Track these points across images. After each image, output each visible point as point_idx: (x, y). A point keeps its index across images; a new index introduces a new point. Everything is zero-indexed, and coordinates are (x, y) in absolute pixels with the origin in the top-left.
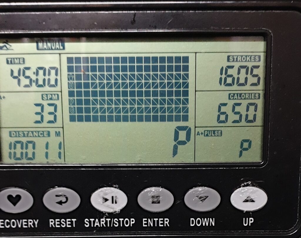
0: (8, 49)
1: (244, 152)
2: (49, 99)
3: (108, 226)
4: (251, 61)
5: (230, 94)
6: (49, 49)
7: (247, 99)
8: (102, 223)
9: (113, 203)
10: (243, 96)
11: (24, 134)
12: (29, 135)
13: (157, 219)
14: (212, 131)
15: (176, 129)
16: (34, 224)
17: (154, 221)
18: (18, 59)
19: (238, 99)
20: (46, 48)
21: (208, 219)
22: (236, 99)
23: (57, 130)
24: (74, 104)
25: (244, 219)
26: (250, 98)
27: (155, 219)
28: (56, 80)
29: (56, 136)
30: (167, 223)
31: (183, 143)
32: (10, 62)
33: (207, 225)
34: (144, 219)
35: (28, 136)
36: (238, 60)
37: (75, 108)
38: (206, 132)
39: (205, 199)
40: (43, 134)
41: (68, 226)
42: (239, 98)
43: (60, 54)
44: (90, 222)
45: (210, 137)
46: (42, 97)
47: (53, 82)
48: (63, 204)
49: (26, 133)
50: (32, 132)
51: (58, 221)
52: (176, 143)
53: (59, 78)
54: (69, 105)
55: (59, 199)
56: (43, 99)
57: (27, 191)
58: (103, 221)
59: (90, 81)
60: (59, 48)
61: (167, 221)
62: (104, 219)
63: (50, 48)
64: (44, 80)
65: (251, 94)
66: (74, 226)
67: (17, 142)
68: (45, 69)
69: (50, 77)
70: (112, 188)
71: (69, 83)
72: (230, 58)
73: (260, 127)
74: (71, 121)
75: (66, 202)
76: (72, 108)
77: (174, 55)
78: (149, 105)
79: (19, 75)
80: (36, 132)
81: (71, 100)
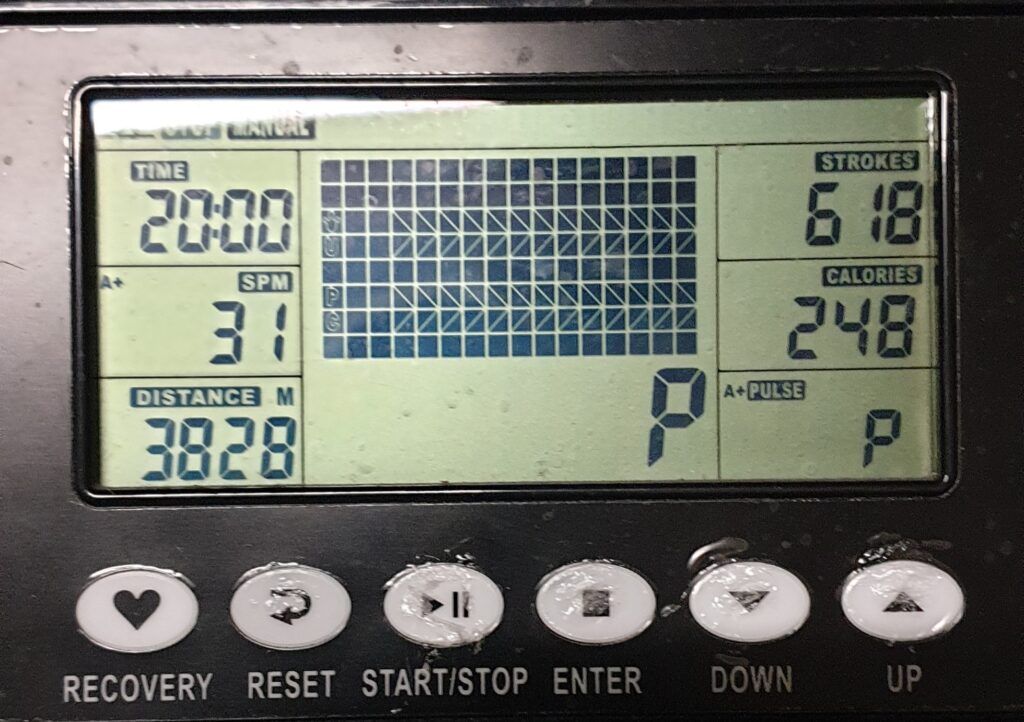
0: (136, 135)
1: (878, 450)
2: (260, 288)
3: (440, 692)
4: (890, 169)
5: (825, 270)
6: (268, 137)
7: (882, 283)
8: (418, 682)
9: (456, 615)
10: (868, 275)
12: (195, 400)
13: (601, 669)
14: (771, 382)
15: (660, 377)
16: (196, 688)
17: (591, 676)
18: (168, 166)
19: (852, 284)
20: (257, 135)
21: (771, 668)
22: (845, 284)
23: (285, 384)
24: (338, 304)
26: (891, 280)
27: (592, 669)
28: (286, 228)
29: (279, 403)
30: (634, 681)
31: (680, 421)
32: (141, 175)
33: (768, 687)
35: (189, 405)
36: (850, 167)
37: (340, 314)
38: (752, 385)
39: (758, 601)
40: (239, 397)
41: (307, 695)
42: (856, 281)
43: (298, 150)
44: (380, 679)
45: (764, 403)
46: (241, 282)
47: (274, 237)
48: (293, 621)
49: (183, 393)
50: (205, 390)
51: (275, 679)
52: (655, 421)
53: (293, 223)
54: (325, 306)
55: (281, 605)
56: (241, 290)
57: (179, 578)
58: (422, 677)
59: (391, 234)
60: (296, 135)
61: (633, 675)
62: (425, 671)
63: (270, 133)
64: (248, 229)
65: (894, 267)
66: (328, 694)
67: (155, 423)
68: (252, 196)
69: (267, 222)
70: (454, 567)
71: (324, 238)
72: (824, 159)
73: (927, 371)
74: (328, 355)
75: (304, 612)
76: (333, 316)
77: (649, 153)
78: (573, 304)
79: (170, 213)
80: (215, 389)
81: (330, 291)
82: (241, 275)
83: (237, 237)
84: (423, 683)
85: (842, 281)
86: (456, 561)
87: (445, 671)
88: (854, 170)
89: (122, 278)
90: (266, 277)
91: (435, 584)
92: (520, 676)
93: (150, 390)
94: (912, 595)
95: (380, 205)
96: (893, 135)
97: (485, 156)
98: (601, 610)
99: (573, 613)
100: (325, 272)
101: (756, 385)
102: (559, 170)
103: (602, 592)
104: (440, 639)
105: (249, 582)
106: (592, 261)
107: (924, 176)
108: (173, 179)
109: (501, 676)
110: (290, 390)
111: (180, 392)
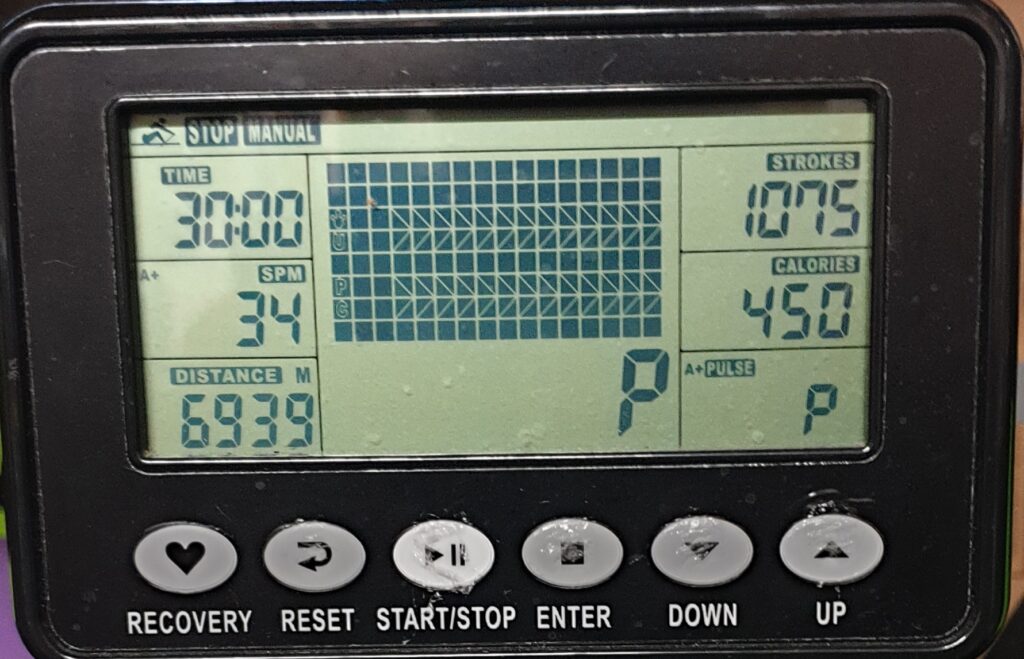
0: (164, 143)
1: (817, 420)
2: (278, 279)
3: (443, 627)
4: (833, 168)
5: (774, 260)
6: (278, 143)
7: (824, 272)
8: (423, 618)
9: (454, 563)
10: (812, 265)
11: (210, 375)
12: (225, 379)
13: (578, 608)
14: (726, 361)
15: (629, 358)
16: (239, 623)
17: (568, 614)
18: (193, 171)
19: (798, 273)
20: (270, 140)
21: (719, 606)
22: (792, 273)
23: (302, 364)
24: (346, 293)
25: (819, 605)
26: (832, 269)
27: (570, 608)
28: (298, 227)
29: (298, 382)
30: (605, 617)
31: (647, 396)
32: (170, 179)
33: (716, 622)
34: (540, 609)
35: (221, 382)
36: (798, 167)
37: (349, 302)
38: (709, 364)
39: (709, 550)
40: (263, 375)
41: (332, 628)
42: (801, 270)
43: (307, 155)
44: (392, 617)
45: (721, 379)
46: (261, 274)
47: (288, 233)
48: (317, 568)
49: (216, 373)
50: (233, 370)
51: (304, 616)
52: (625, 396)
53: (304, 220)
54: (335, 295)
55: (308, 554)
56: (262, 281)
57: (219, 531)
58: (427, 615)
59: (391, 230)
60: (304, 139)
61: (603, 612)
62: (429, 609)
63: (281, 139)
64: (265, 227)
65: (835, 257)
66: (349, 628)
67: (192, 400)
68: (268, 196)
69: (282, 220)
70: (452, 523)
71: (332, 234)
72: (775, 159)
73: (861, 350)
74: (339, 338)
75: (326, 561)
76: (342, 303)
77: (619, 155)
78: (552, 292)
79: (197, 212)
80: (242, 369)
81: (339, 281)
82: (261, 267)
84: (428, 619)
85: (789, 271)
87: (446, 609)
88: (802, 169)
89: (158, 272)
90: (283, 269)
91: (436, 538)
92: (509, 614)
93: (187, 369)
94: (840, 544)
95: (380, 203)
97: (473, 158)
98: (577, 559)
100: (333, 264)
101: (713, 364)
102: (539, 170)
103: (577, 545)
104: (442, 584)
106: (569, 253)
107: (864, 174)
108: (198, 182)
109: (493, 613)
111: (212, 371)
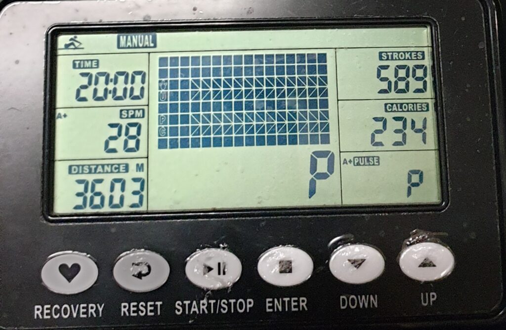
0: (76, 48)
2: (130, 116)
3: (212, 312)
4: (412, 59)
6: (135, 47)
7: (411, 111)
8: (202, 307)
9: (219, 274)
10: (405, 107)
11: (90, 169)
13: (288, 299)
14: (364, 157)
15: (313, 155)
17: (284, 302)
18: (90, 62)
19: (398, 111)
20: (131, 46)
21: (368, 296)
22: (395, 111)
23: (140, 161)
24: (165, 123)
25: (422, 295)
27: (285, 299)
28: (142, 89)
29: (137, 171)
30: (304, 304)
31: (324, 176)
33: (366, 306)
36: (394, 58)
37: (167, 128)
38: (355, 159)
39: (361, 264)
40: (119, 168)
41: (149, 314)
43: (149, 53)
44: (183, 306)
46: (121, 114)
47: (137, 93)
48: (143, 278)
52: (312, 176)
53: (146, 85)
54: (159, 124)
57: (89, 257)
58: (203, 304)
59: (190, 90)
60: (148, 46)
61: (303, 301)
62: (205, 301)
63: (136, 46)
64: (125, 89)
66: (159, 313)
67: (80, 182)
68: (128, 74)
69: (134, 85)
70: (219, 250)
71: (159, 92)
72: (383, 54)
73: (434, 152)
74: (160, 147)
75: (148, 274)
76: (163, 129)
77: (306, 52)
78: (273, 121)
79: (90, 83)
80: (108, 165)
81: (162, 117)
82: (121, 111)
83: (120, 93)
84: (204, 307)
85: (393, 110)
86: (219, 247)
87: (214, 301)
88: (396, 59)
89: (67, 114)
90: (133, 112)
91: (209, 258)
92: (250, 303)
93: (78, 166)
94: (431, 259)
95: (185, 77)
96: (413, 44)
97: (233, 54)
98: (288, 270)
99: (275, 271)
100: (159, 108)
101: (357, 159)
102: (266, 60)
103: (288, 261)
104: (212, 286)
105: (122, 259)
106: (282, 101)
107: (427, 62)
108: (92, 68)
109: (241, 303)
110: (142, 165)
111: (91, 167)
